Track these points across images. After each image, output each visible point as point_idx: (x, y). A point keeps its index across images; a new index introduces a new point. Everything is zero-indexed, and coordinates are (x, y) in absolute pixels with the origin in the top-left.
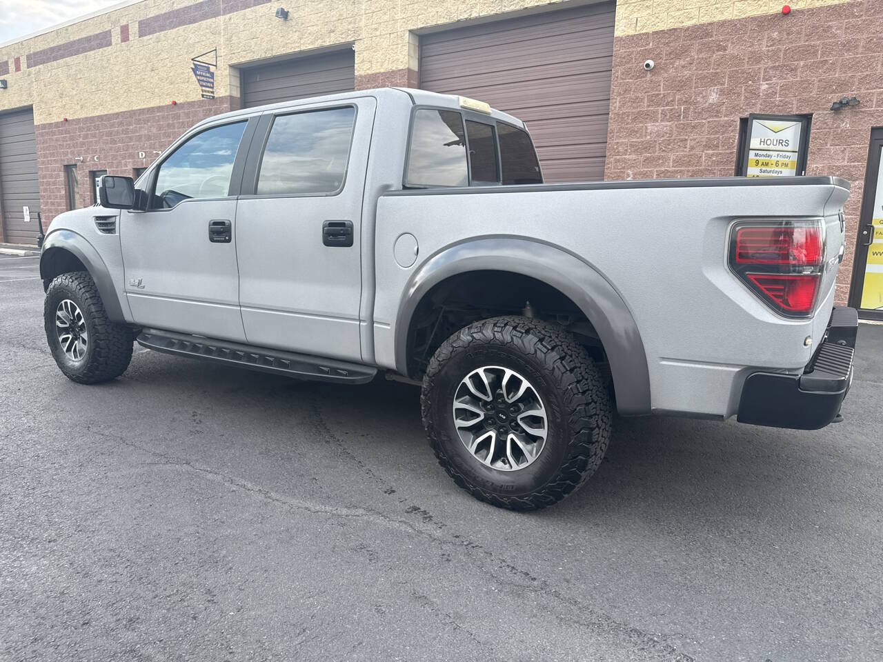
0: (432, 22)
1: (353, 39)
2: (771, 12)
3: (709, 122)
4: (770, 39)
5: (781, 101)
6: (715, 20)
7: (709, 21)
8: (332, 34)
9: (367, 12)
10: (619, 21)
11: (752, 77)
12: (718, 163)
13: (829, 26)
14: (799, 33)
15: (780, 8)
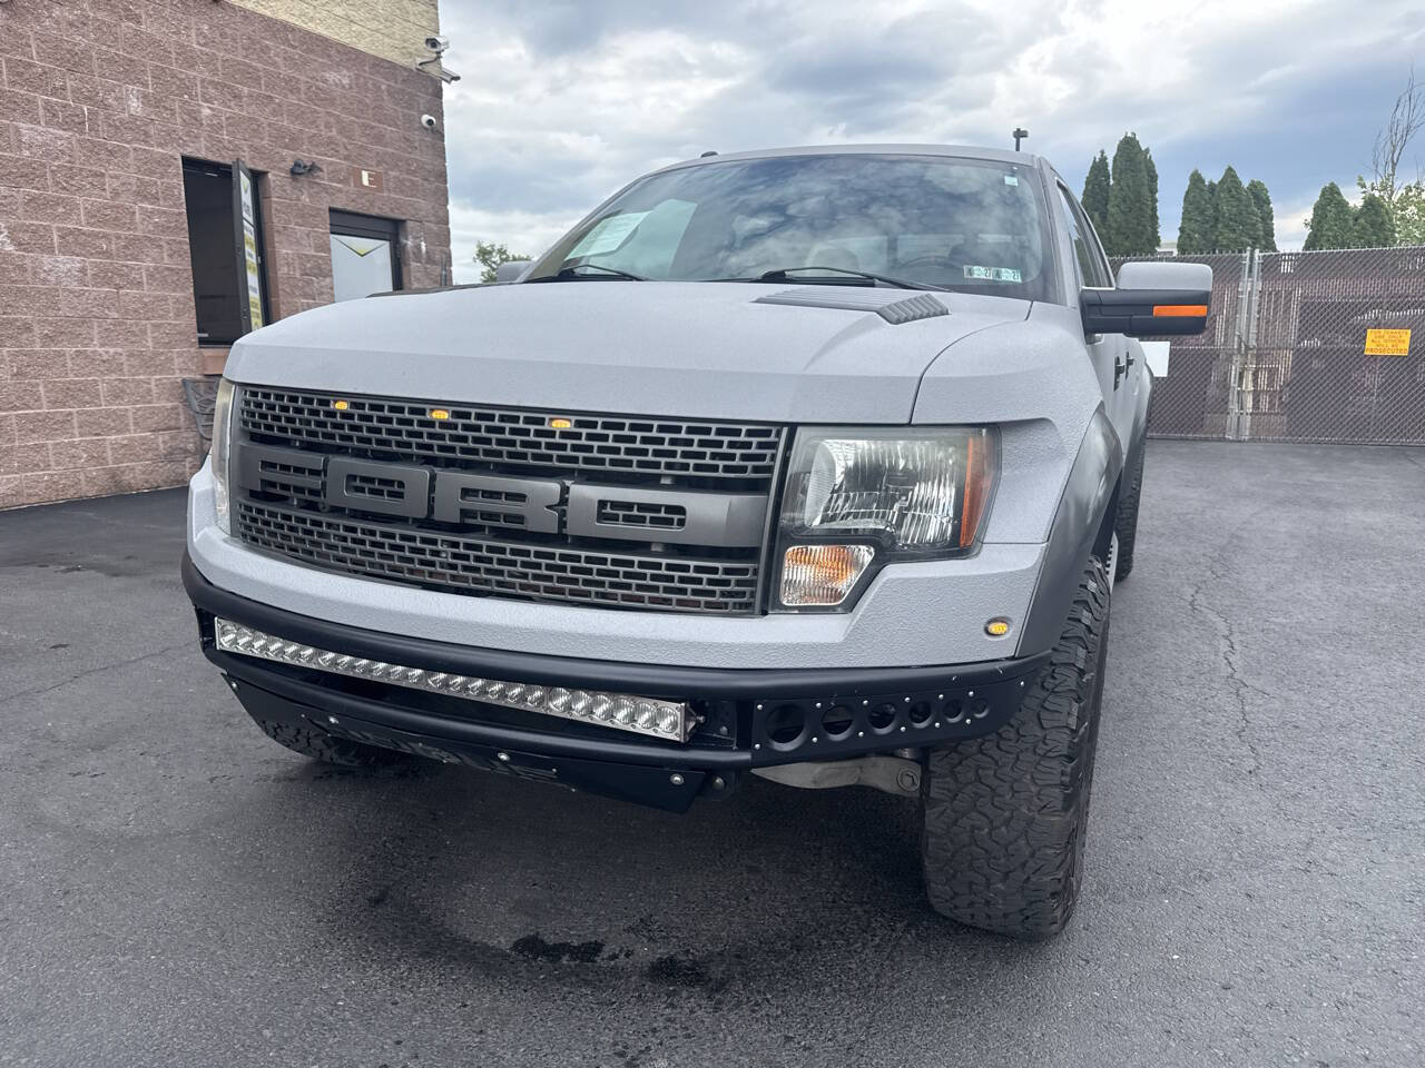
3: (135, 150)
4: (200, 33)
5: (230, 142)
11: (186, 87)
12: (165, 229)
13: (267, 46)
14: (234, 40)
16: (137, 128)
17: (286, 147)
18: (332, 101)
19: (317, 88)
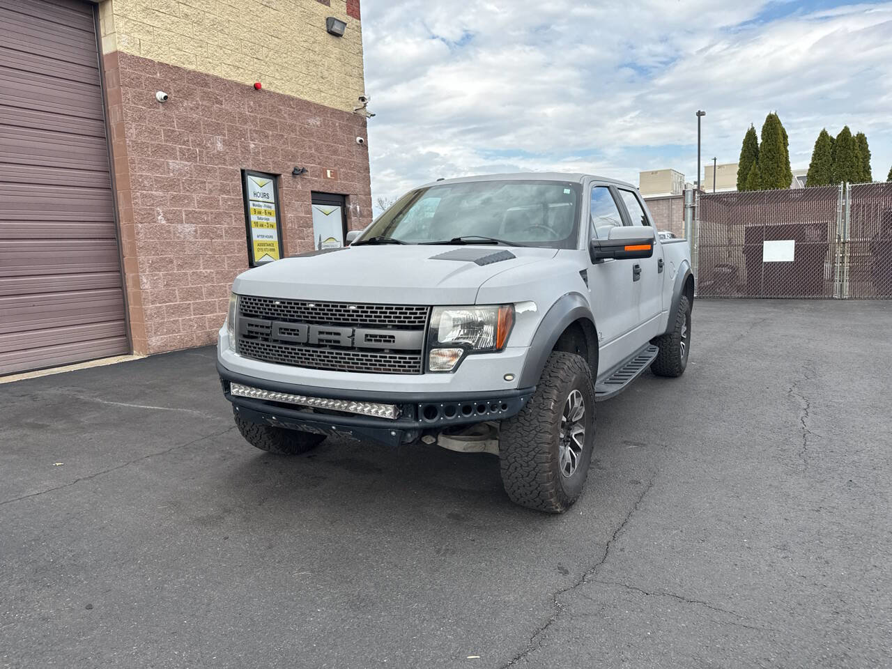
2: (247, 83)
3: (220, 168)
4: (249, 106)
5: (263, 161)
6: (210, 73)
7: (205, 72)
10: (119, 33)
11: (243, 135)
12: (233, 207)
13: (281, 109)
14: (265, 108)
15: (251, 83)
16: (220, 157)
17: (290, 160)
18: (312, 135)
19: (305, 128)
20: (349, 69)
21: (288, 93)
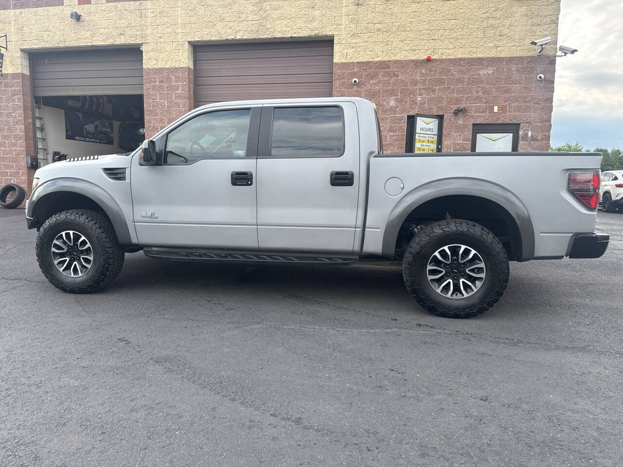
0: (207, 38)
1: (141, 42)
2: (421, 58)
3: (390, 117)
4: (421, 73)
5: (428, 107)
6: (392, 59)
7: (388, 60)
8: (122, 37)
9: (153, 24)
10: (336, 53)
11: (412, 93)
12: (397, 140)
13: (450, 69)
14: (436, 71)
15: (425, 57)
16: (393, 110)
17: (454, 104)
18: (482, 82)
19: (474, 78)
20: (537, 20)
21: (459, 56)
